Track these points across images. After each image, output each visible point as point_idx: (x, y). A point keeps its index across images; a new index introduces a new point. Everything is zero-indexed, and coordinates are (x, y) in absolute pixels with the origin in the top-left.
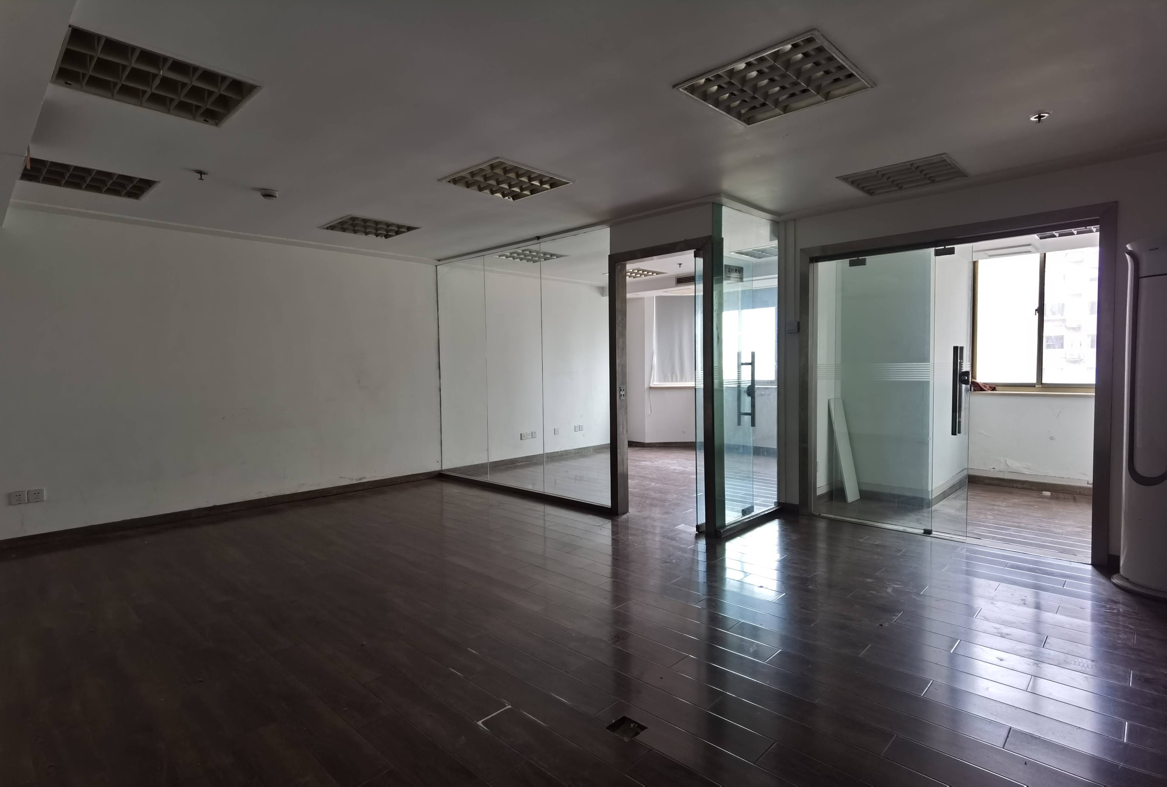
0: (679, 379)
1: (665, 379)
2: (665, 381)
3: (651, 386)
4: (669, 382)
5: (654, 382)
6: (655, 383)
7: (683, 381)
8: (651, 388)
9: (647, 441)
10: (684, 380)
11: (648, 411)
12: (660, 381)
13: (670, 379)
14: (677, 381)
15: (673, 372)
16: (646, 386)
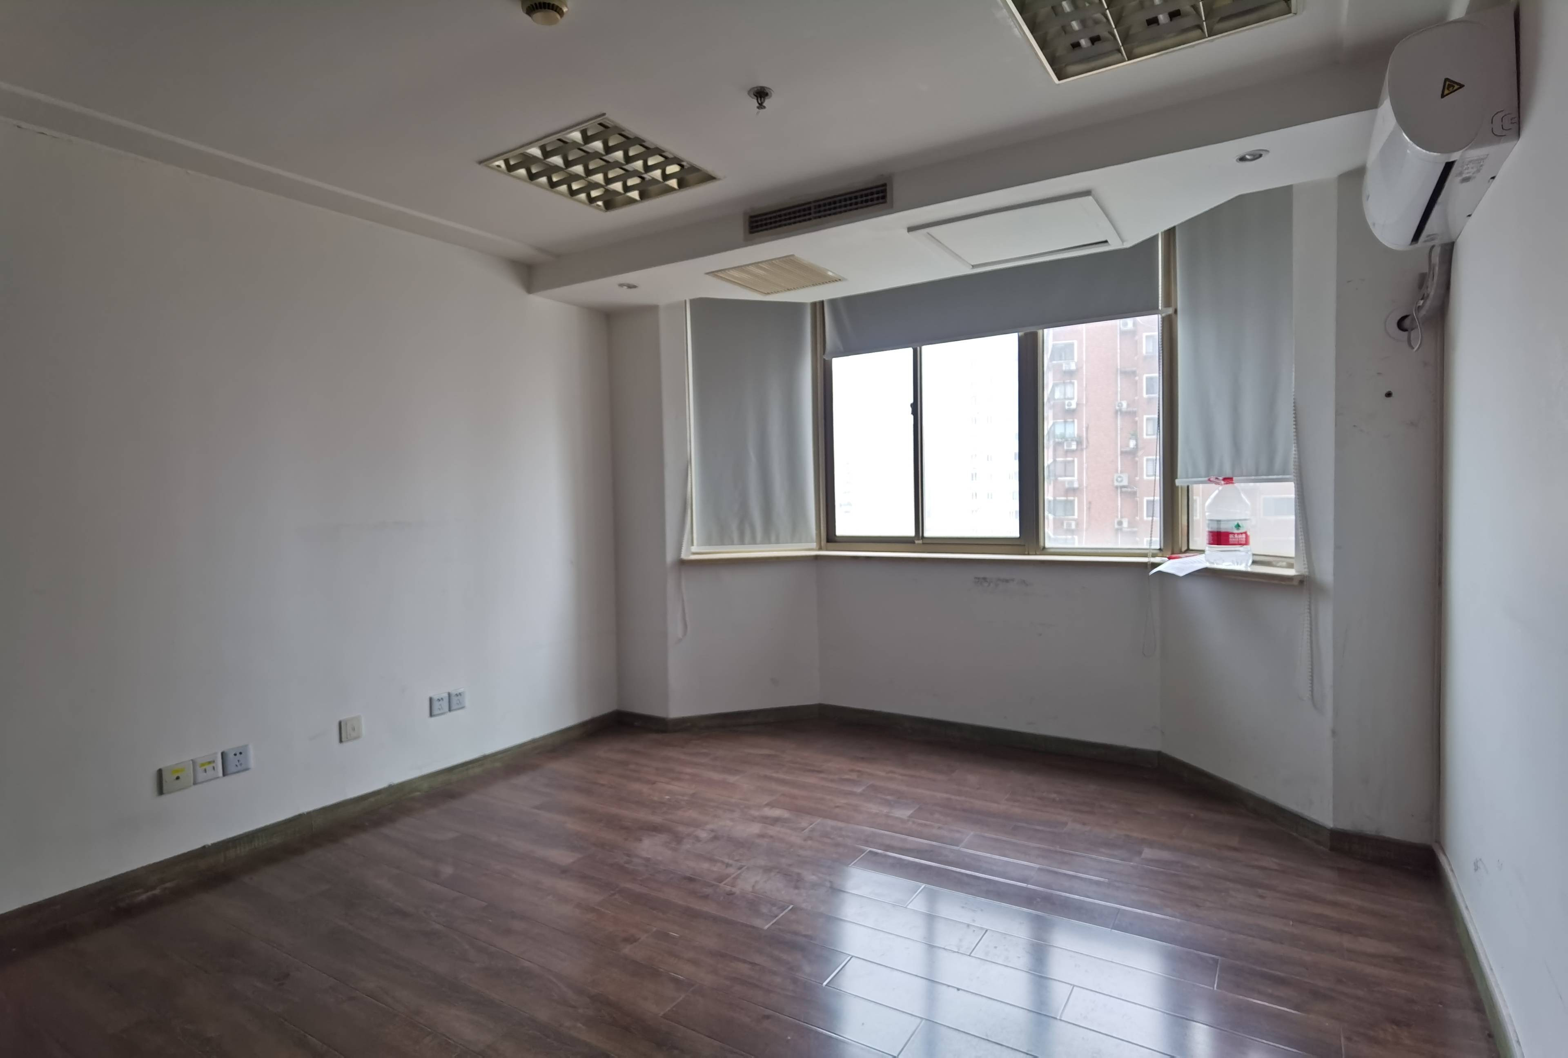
0: (759, 535)
1: (723, 539)
2: (722, 543)
3: (684, 556)
4: (732, 543)
5: (692, 545)
6: (694, 549)
7: (770, 542)
8: (683, 564)
9: (675, 711)
10: (773, 538)
11: (675, 628)
12: (709, 541)
13: (736, 535)
14: (754, 542)
15: (744, 517)
16: (670, 557)
